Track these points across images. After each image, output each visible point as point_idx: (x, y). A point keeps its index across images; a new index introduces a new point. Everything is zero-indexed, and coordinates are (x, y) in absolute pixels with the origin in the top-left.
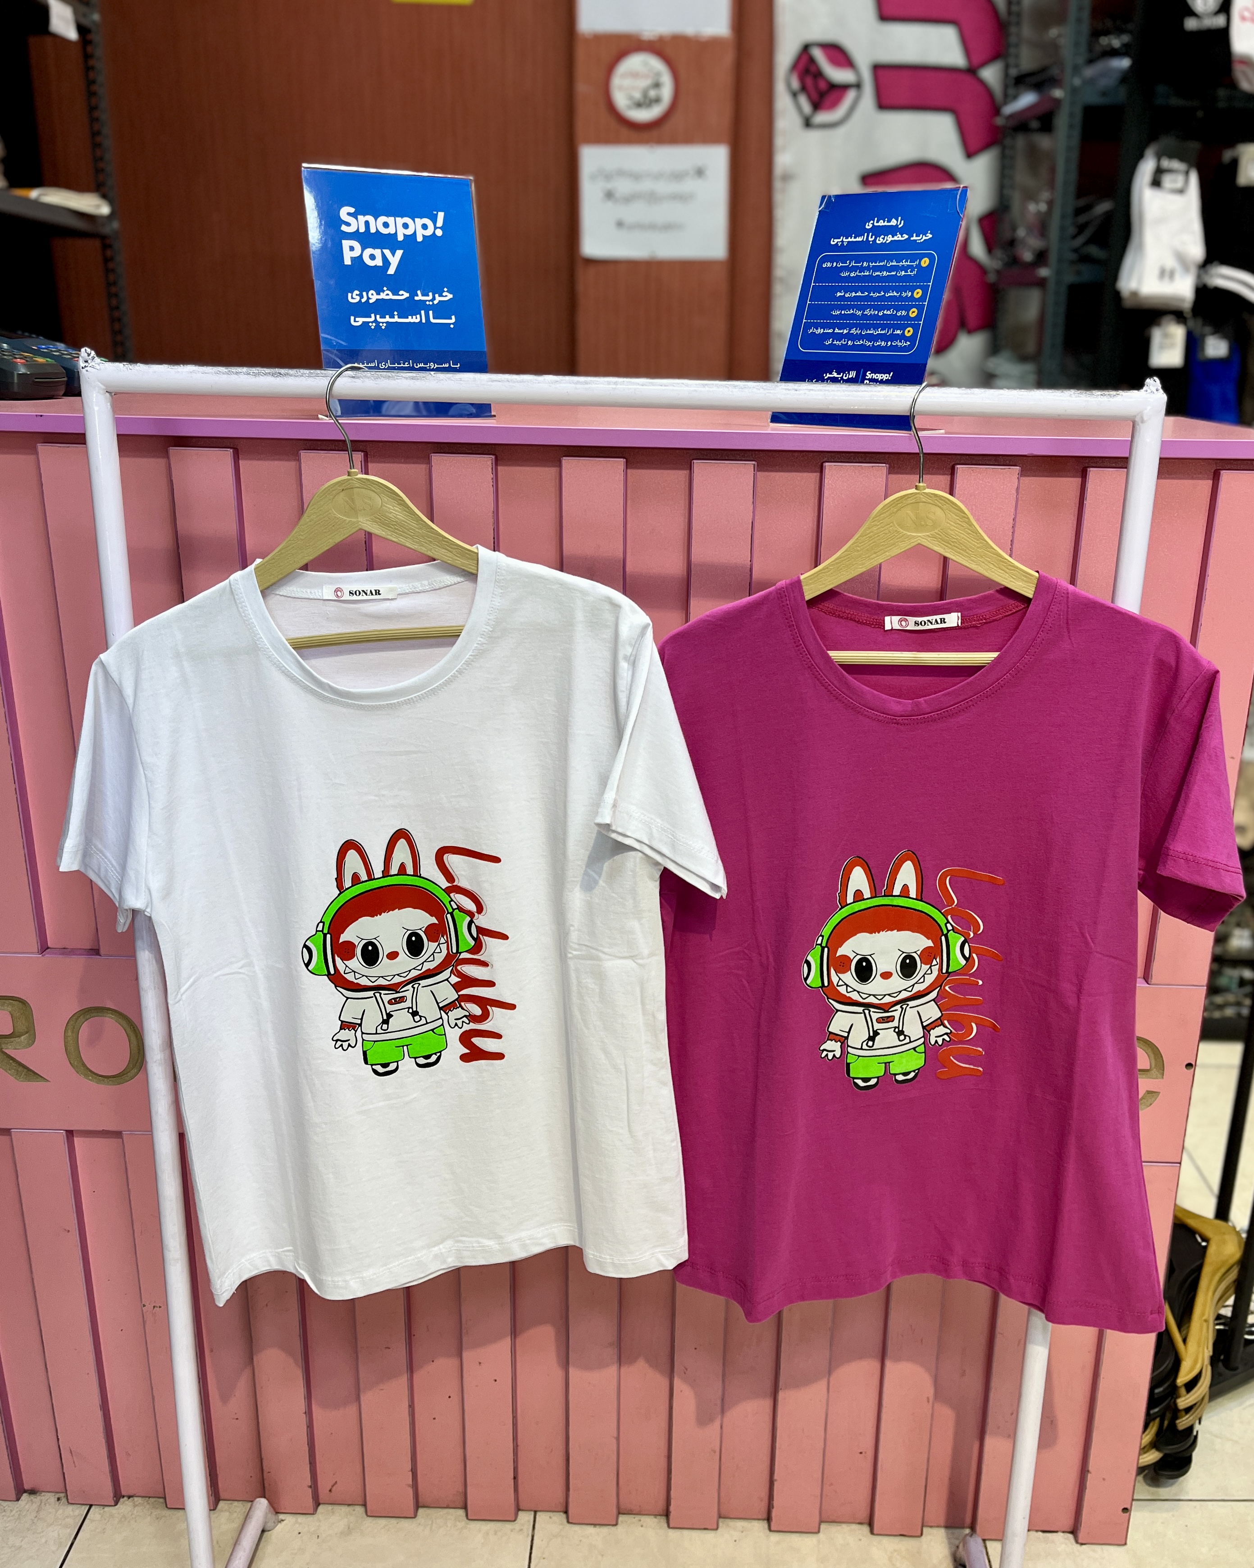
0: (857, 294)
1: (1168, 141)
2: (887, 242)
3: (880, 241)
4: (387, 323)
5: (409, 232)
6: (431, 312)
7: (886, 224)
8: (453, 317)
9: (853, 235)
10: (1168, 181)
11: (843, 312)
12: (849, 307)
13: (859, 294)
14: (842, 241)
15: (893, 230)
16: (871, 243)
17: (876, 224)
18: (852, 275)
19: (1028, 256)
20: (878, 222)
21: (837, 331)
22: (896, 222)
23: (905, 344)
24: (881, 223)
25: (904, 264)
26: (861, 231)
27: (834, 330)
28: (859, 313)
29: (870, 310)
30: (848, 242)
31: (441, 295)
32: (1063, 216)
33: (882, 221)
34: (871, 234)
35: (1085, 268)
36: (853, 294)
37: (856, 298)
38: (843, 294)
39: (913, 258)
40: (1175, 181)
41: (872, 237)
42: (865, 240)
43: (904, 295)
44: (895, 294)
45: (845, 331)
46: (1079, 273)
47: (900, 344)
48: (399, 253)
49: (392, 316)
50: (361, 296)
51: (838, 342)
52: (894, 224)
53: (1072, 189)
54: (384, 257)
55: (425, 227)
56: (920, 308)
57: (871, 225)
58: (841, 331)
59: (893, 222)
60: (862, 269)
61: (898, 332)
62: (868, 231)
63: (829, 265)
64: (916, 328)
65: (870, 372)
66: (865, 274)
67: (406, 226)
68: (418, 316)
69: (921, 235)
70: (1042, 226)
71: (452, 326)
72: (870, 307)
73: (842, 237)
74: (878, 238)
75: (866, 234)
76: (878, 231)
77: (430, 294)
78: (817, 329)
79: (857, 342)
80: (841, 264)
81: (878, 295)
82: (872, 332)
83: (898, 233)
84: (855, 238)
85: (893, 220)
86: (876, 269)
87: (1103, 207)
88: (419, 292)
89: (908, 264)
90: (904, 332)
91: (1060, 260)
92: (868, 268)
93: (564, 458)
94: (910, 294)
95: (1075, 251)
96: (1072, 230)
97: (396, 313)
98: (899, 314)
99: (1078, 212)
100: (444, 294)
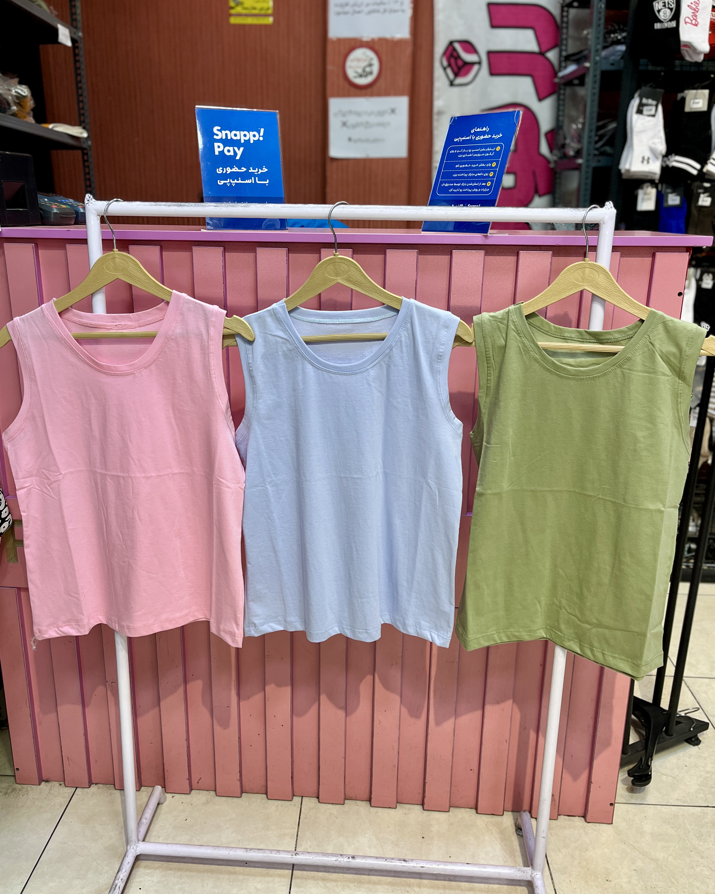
1: (646, 89)
2: (481, 139)
3: (477, 139)
4: (235, 183)
5: (247, 138)
6: (257, 178)
7: (481, 130)
8: (268, 180)
10: (646, 110)
11: (458, 175)
12: (461, 172)
14: (459, 140)
15: (484, 133)
16: (473, 140)
18: (464, 156)
19: (571, 153)
20: (477, 129)
22: (486, 129)
23: (487, 190)
26: (469, 134)
27: (454, 184)
28: (466, 175)
29: (471, 174)
30: (462, 140)
31: (261, 170)
32: (591, 131)
35: (602, 159)
37: (465, 168)
38: (458, 166)
39: (492, 147)
40: (650, 110)
41: (474, 137)
42: (470, 138)
43: (487, 165)
44: (483, 165)
46: (599, 161)
47: (484, 190)
48: (242, 149)
49: (238, 180)
50: (223, 170)
53: (595, 115)
54: (234, 151)
55: (254, 136)
56: (495, 172)
57: (473, 131)
58: (457, 185)
60: (468, 153)
61: (484, 184)
62: (472, 134)
63: (453, 151)
64: (492, 182)
66: (470, 155)
67: (245, 135)
69: (497, 135)
70: (579, 136)
71: (267, 184)
76: (477, 134)
77: (257, 169)
78: (446, 184)
79: (464, 190)
80: (459, 151)
81: (475, 166)
82: (471, 185)
83: (486, 135)
84: (466, 138)
86: (475, 153)
87: (613, 125)
88: (251, 168)
89: (490, 150)
93: (322, 249)
94: (490, 165)
96: (595, 138)
97: (240, 178)
98: (484, 175)
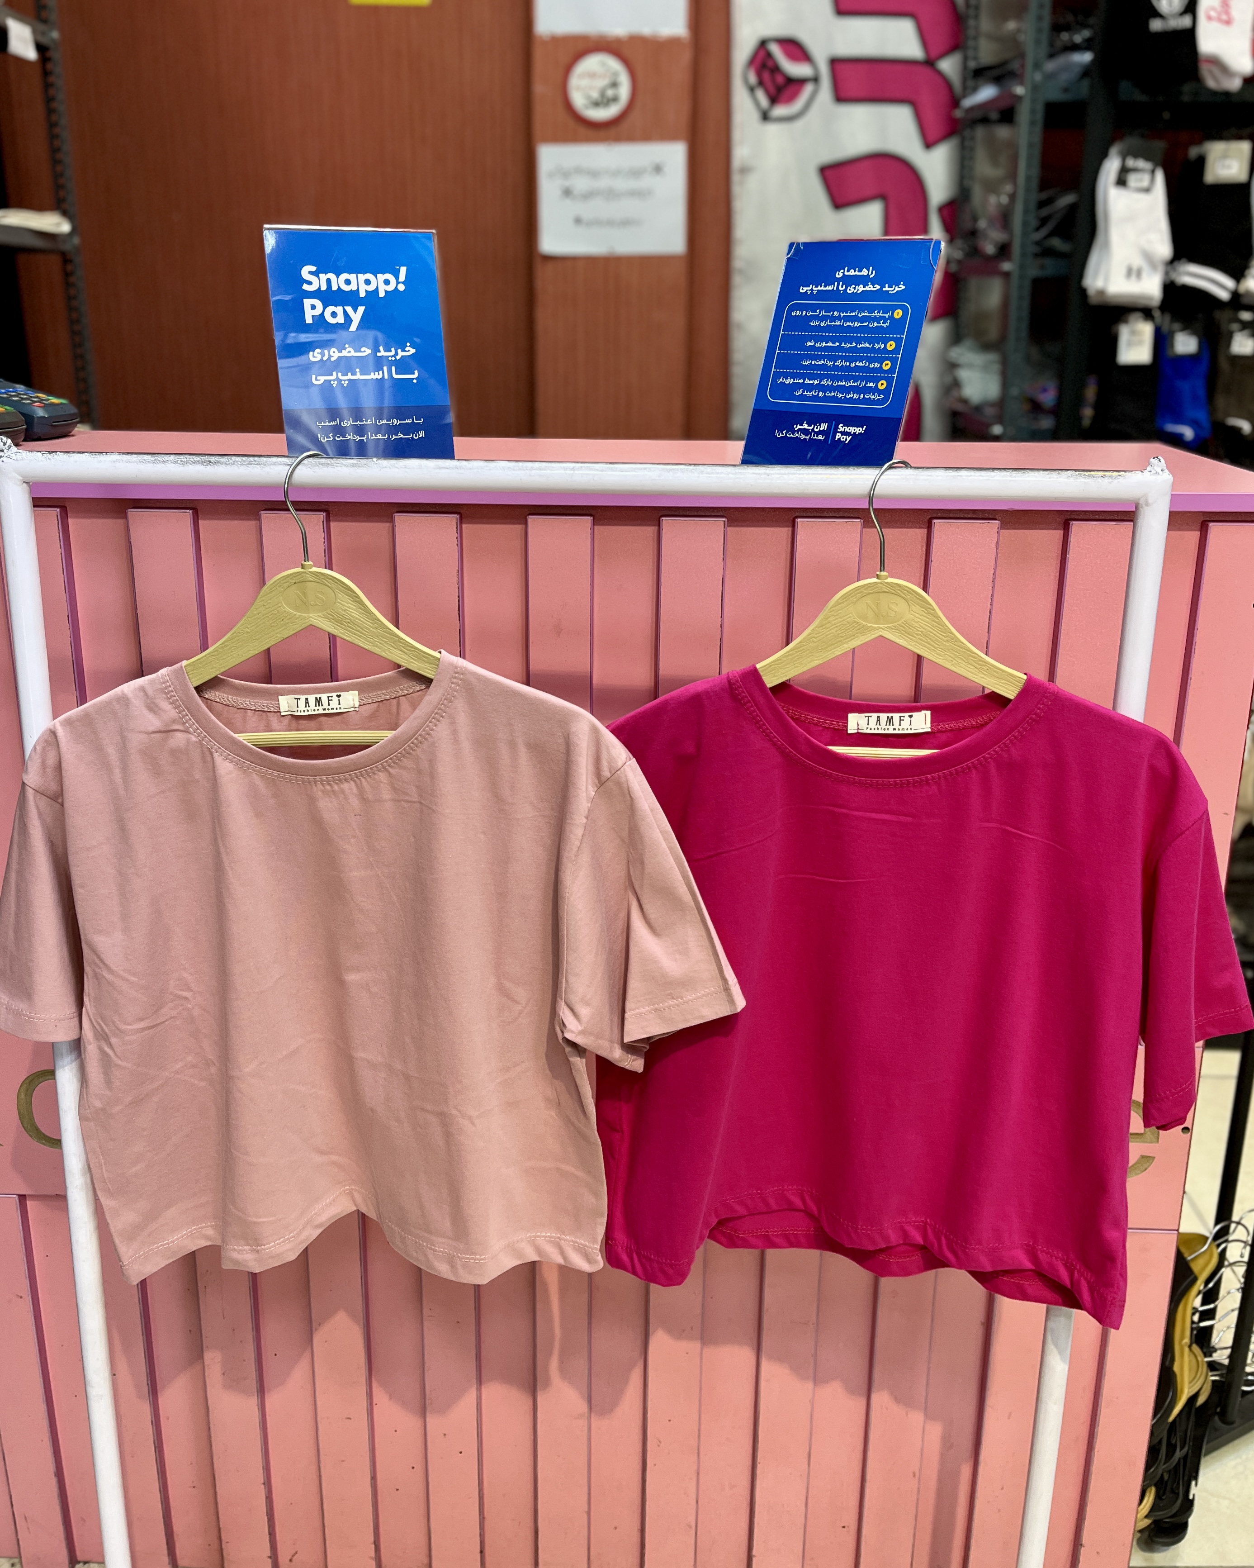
0: (828, 344)
1: (1133, 141)
2: (859, 292)
3: (850, 290)
4: (349, 380)
5: (371, 288)
6: (393, 368)
7: (857, 273)
8: (416, 372)
9: (823, 284)
10: (1133, 180)
11: (813, 362)
12: (820, 357)
13: (830, 344)
14: (812, 290)
15: (865, 280)
16: (842, 292)
17: (846, 273)
18: (823, 324)
19: (990, 249)
20: (848, 271)
21: (807, 381)
22: (867, 272)
23: (878, 397)
24: (852, 272)
25: (876, 314)
26: (831, 280)
27: (804, 380)
28: (831, 364)
29: (842, 361)
30: (818, 290)
31: (404, 350)
32: (1026, 211)
33: (852, 270)
34: (841, 283)
35: (1048, 262)
36: (824, 344)
37: (826, 348)
38: (812, 344)
39: (885, 309)
40: (1141, 180)
41: (842, 287)
42: (835, 289)
43: (876, 346)
44: (867, 345)
45: (816, 382)
46: (1042, 267)
47: (873, 397)
48: (361, 309)
49: (354, 374)
50: (323, 355)
51: (808, 393)
52: (866, 274)
53: (1035, 183)
54: (345, 312)
55: (387, 282)
56: (894, 361)
57: (841, 275)
58: (812, 382)
59: (865, 272)
60: (833, 319)
61: (871, 384)
62: (839, 280)
63: (798, 313)
64: (889, 381)
65: (842, 425)
66: (836, 324)
67: (368, 282)
68: (381, 372)
69: (894, 286)
70: (1005, 218)
71: (415, 381)
72: (842, 358)
73: (811, 286)
74: (849, 288)
75: (836, 283)
76: (849, 281)
77: (393, 349)
78: (786, 379)
79: (828, 394)
80: (810, 313)
81: (849, 345)
82: (843, 384)
83: (870, 283)
84: (825, 286)
85: (864, 269)
86: (847, 319)
87: (1067, 200)
88: (381, 348)
89: (881, 315)
90: (877, 385)
91: (1023, 255)
92: (839, 318)
93: (530, 517)
94: (883, 346)
95: (1038, 243)
96: (1034, 223)
97: (358, 370)
98: (872, 366)
99: (1042, 204)
100: (407, 349)
